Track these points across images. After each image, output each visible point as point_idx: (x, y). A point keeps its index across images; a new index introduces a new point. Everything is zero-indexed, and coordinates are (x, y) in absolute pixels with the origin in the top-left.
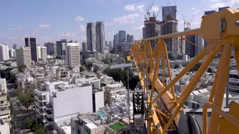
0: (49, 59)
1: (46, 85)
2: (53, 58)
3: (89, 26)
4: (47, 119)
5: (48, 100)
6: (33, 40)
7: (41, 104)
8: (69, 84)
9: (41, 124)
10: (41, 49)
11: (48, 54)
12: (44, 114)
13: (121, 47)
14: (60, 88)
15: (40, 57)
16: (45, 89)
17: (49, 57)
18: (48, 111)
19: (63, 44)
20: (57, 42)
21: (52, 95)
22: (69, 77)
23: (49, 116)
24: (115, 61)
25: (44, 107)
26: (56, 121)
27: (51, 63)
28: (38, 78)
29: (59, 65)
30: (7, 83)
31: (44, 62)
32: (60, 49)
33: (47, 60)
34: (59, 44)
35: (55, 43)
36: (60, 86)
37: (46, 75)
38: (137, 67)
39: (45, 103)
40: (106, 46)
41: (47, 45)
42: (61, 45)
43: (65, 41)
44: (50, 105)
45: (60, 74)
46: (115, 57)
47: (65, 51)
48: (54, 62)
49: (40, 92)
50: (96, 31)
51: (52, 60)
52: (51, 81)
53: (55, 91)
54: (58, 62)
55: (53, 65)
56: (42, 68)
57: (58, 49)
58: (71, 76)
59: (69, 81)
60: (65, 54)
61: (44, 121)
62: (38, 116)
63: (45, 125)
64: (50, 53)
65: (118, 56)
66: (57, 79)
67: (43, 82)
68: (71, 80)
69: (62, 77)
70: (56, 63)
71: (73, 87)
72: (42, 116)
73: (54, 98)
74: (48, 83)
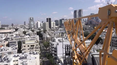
0: (56, 28)
1: (54, 39)
2: (58, 27)
3: (75, 12)
4: (54, 54)
5: (55, 46)
6: (50, 19)
7: (52, 48)
8: (64, 39)
9: (52, 56)
10: (53, 23)
11: (56, 25)
12: (53, 52)
13: (91, 22)
14: (60, 41)
15: (52, 27)
16: (54, 41)
17: (56, 26)
18: (55, 51)
19: (63, 21)
20: (60, 20)
21: (57, 44)
22: (65, 36)
23: (55, 53)
24: (88, 29)
25: (53, 49)
26: (58, 56)
27: (57, 29)
28: (51, 36)
29: (61, 30)
30: (39, 37)
31: (54, 29)
32: (61, 23)
33: (55, 28)
34: (61, 21)
35: (59, 20)
36: (60, 40)
37: (55, 35)
38: (67, 32)
39: (54, 47)
40: (84, 21)
41: (56, 21)
42: (62, 21)
43: (63, 19)
44: (56, 48)
45: (61, 35)
46: (88, 27)
47: (63, 24)
48: (58, 29)
49: (52, 42)
50: (79, 14)
51: (58, 28)
52: (57, 38)
53: (58, 42)
54: (60, 29)
55: (58, 30)
56: (53, 32)
57: (60, 23)
58: (66, 36)
59: (64, 38)
60: (63, 25)
61: (53, 55)
62: (51, 53)
63: (54, 57)
64: (57, 25)
65: (90, 26)
66: (59, 37)
67: (53, 38)
68: (65, 38)
69: (61, 36)
70: (59, 29)
71: (66, 41)
72: (53, 53)
73: (58, 45)
74: (55, 38)
